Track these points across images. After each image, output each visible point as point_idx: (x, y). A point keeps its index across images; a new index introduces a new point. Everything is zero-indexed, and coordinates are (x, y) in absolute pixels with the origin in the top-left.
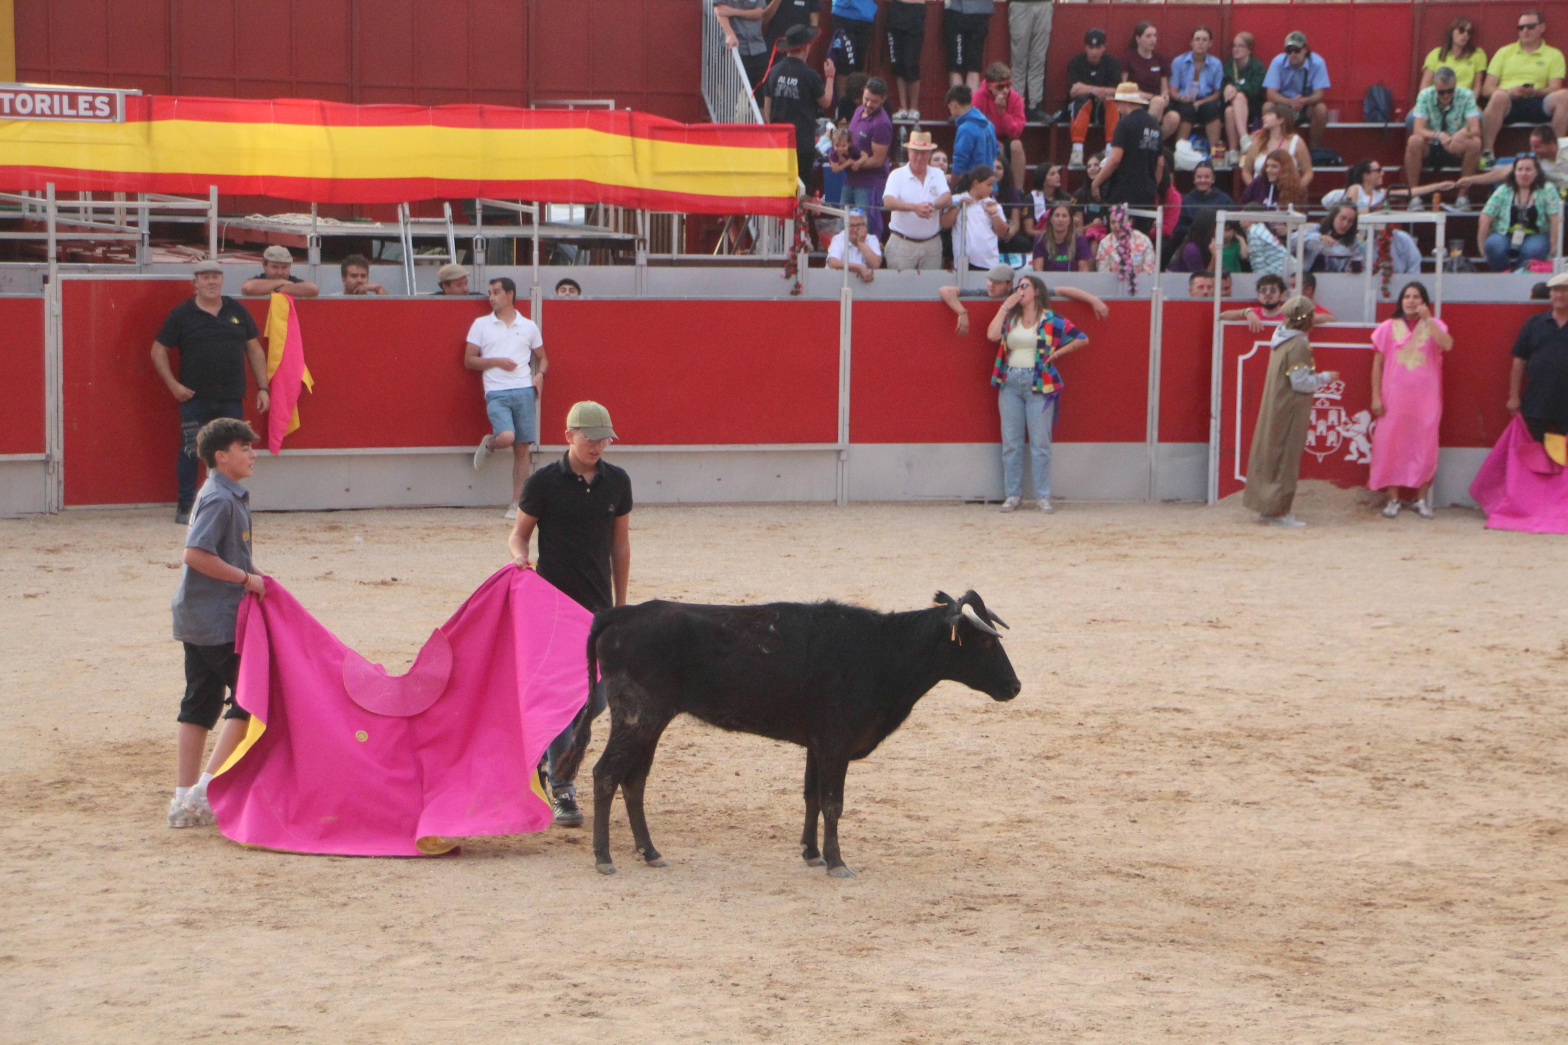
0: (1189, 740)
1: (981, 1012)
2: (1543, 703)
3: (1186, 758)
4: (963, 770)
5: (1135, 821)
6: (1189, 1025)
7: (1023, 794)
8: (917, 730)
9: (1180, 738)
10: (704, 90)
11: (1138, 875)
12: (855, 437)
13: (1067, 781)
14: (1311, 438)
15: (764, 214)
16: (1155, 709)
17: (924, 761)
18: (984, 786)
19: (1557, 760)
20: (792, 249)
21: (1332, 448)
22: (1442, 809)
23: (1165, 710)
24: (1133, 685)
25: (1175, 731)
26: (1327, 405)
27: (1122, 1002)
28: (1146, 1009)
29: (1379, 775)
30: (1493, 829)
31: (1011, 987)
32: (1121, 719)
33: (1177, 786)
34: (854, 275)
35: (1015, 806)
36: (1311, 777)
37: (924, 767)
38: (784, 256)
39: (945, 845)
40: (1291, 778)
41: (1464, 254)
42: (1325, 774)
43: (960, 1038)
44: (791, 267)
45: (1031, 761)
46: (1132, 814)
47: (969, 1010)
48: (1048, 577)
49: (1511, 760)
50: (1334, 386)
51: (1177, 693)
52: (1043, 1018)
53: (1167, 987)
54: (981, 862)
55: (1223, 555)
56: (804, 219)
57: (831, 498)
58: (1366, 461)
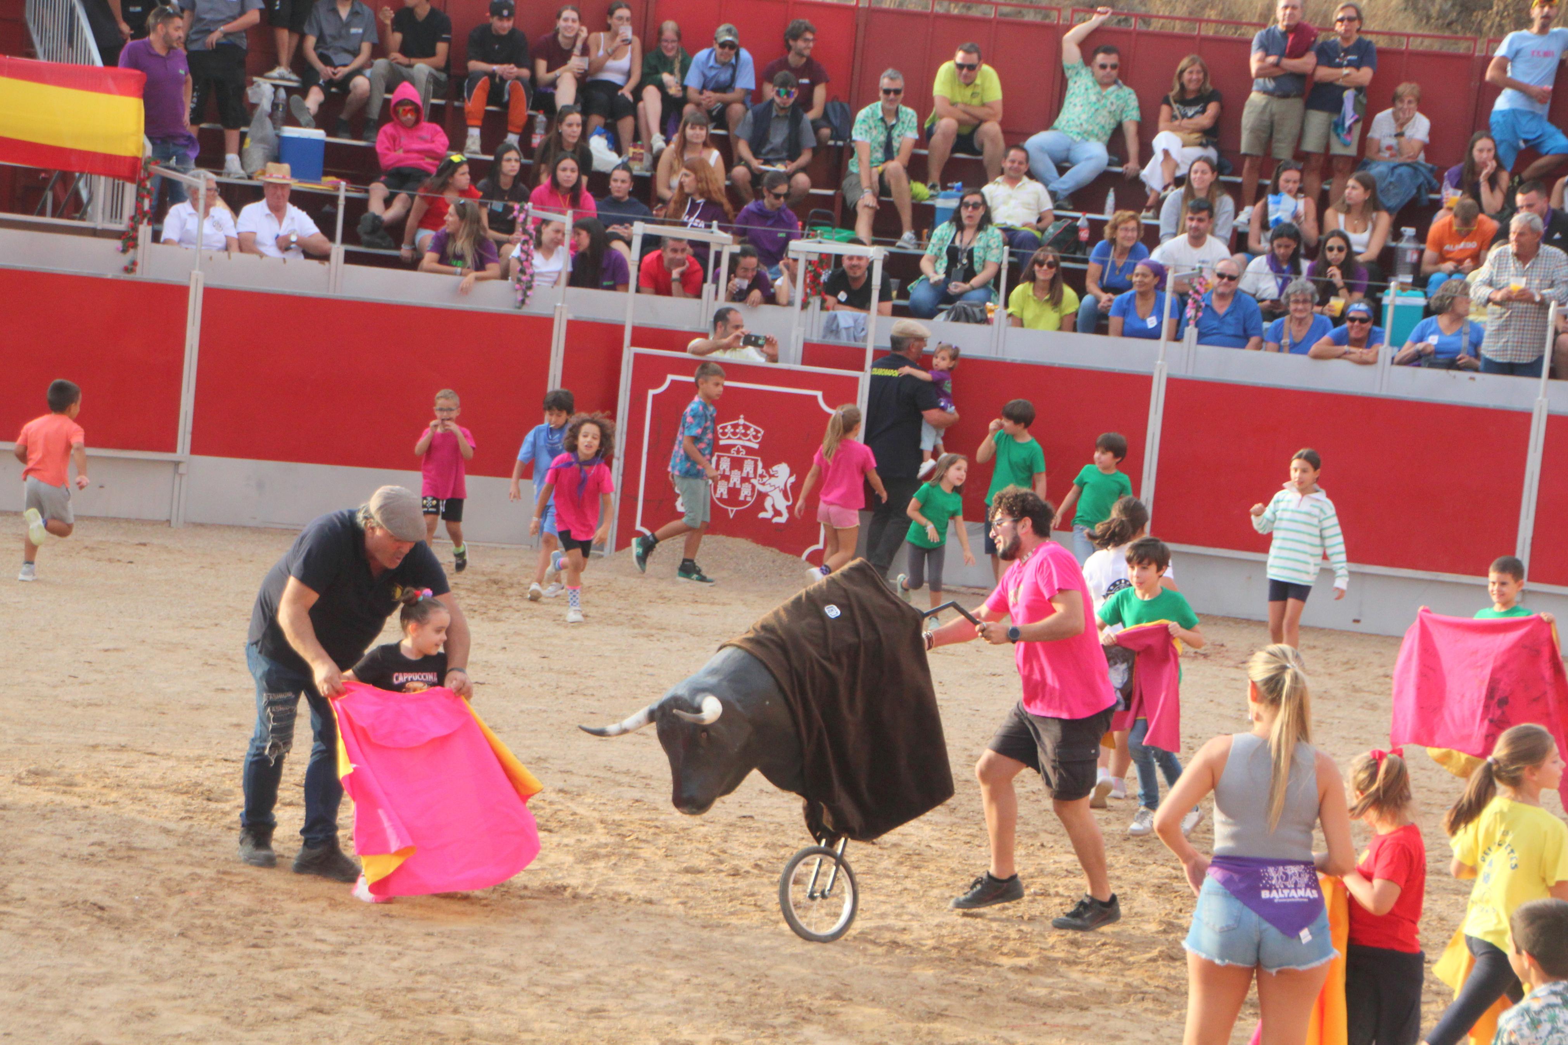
10: (29, 16)
12: (197, 449)
14: (722, 489)
15: (100, 174)
20: (132, 218)
21: (745, 502)
26: (743, 454)
38: (122, 226)
44: (129, 240)
50: (751, 432)
56: (148, 184)
57: (164, 518)
58: (782, 519)
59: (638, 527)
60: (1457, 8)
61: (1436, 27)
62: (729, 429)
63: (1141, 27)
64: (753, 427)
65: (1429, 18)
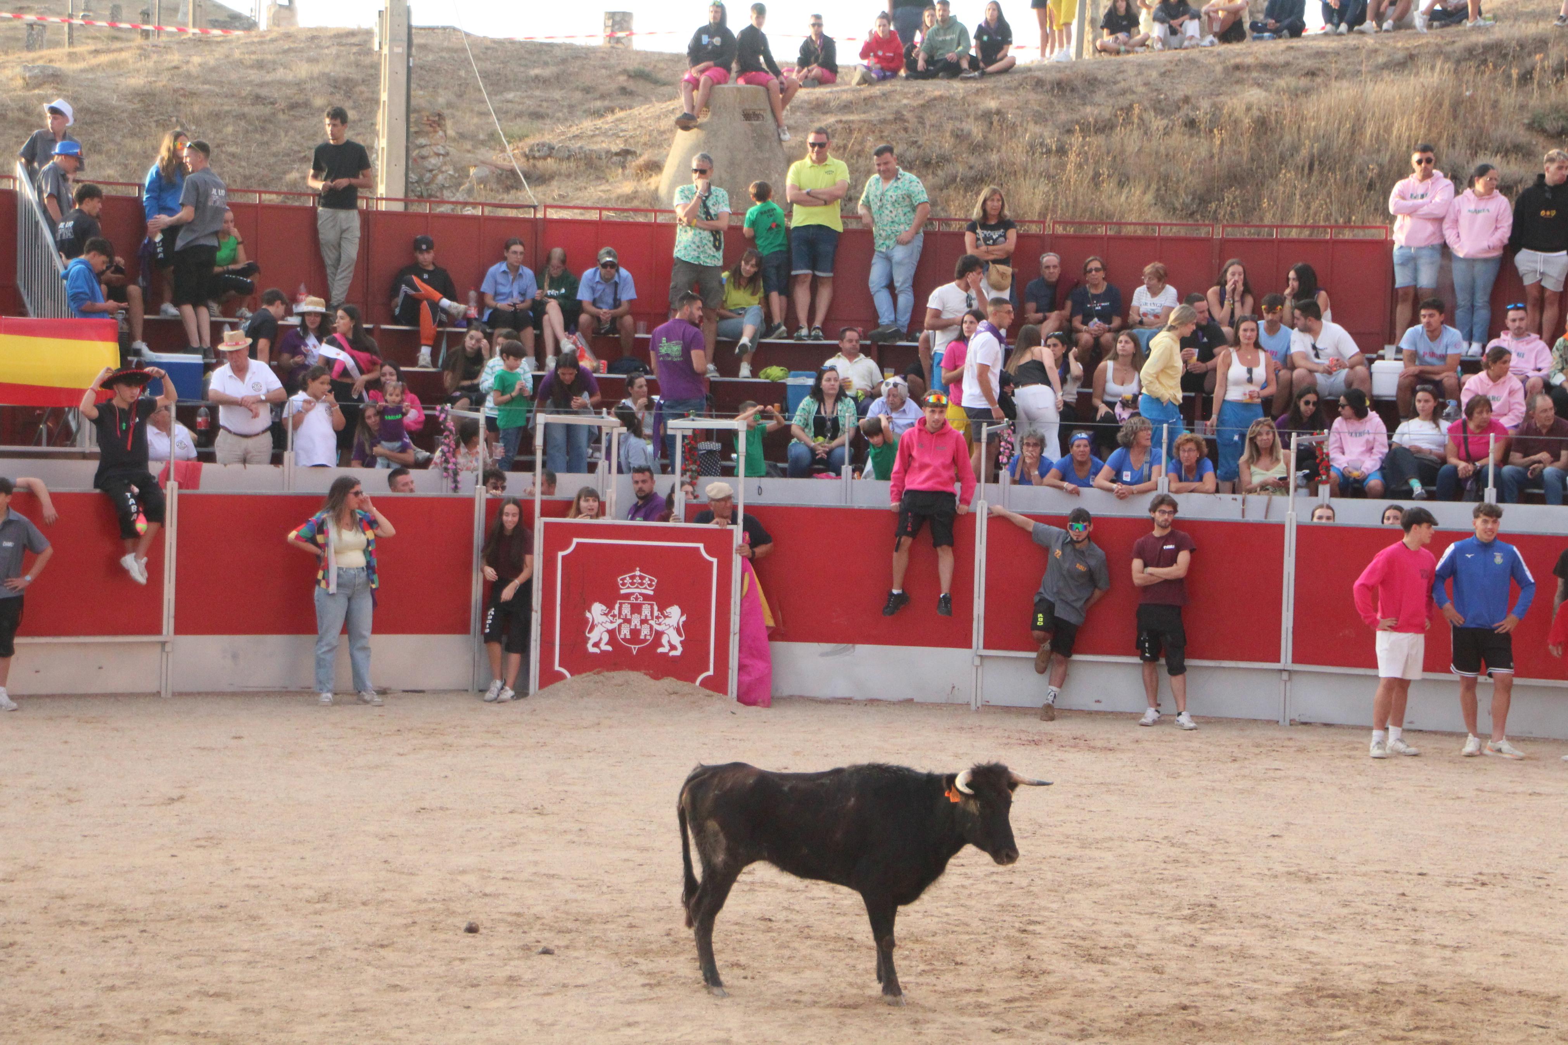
0: (519, 926)
5: (468, 1008)
8: (249, 921)
9: (510, 924)
10: (20, 283)
12: (181, 629)
14: (626, 631)
17: (258, 953)
18: (318, 977)
21: (645, 640)
24: (463, 872)
26: (641, 600)
33: (508, 970)
35: (350, 995)
37: (258, 958)
45: (365, 950)
46: (466, 1000)
48: (377, 767)
50: (646, 581)
51: (505, 879)
55: (545, 744)
57: (155, 690)
58: (677, 653)
59: (557, 667)
60: (1197, 201)
61: (1181, 218)
62: (628, 581)
63: (944, 228)
64: (648, 577)
65: (1175, 209)
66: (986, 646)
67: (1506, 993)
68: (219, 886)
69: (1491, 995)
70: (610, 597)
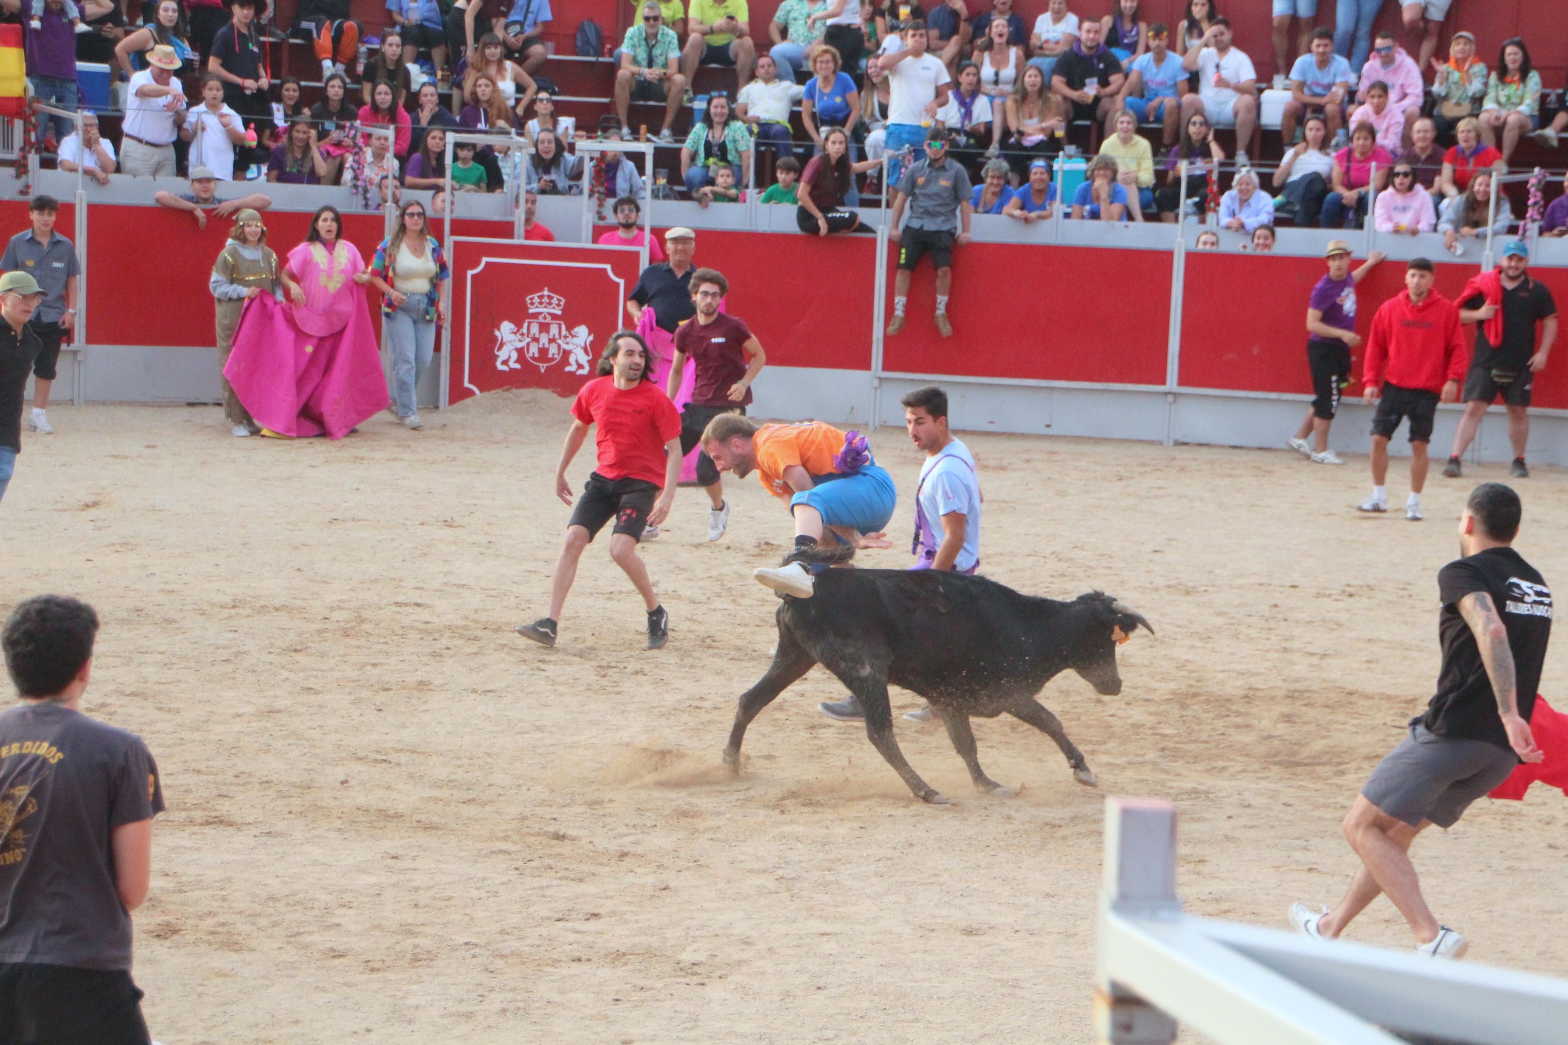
0: (430, 633)
1: (236, 894)
2: (743, 596)
3: (427, 651)
4: (213, 663)
5: (380, 710)
6: (435, 899)
7: (273, 685)
8: (165, 625)
9: (421, 631)
11: (385, 761)
12: (91, 339)
13: (314, 673)
14: (534, 349)
16: (397, 603)
17: (174, 655)
18: (234, 678)
19: (757, 647)
20: (22, 149)
21: (553, 359)
22: (659, 694)
23: (406, 605)
24: (375, 581)
25: (418, 625)
26: (549, 320)
27: (372, 880)
28: (395, 885)
29: (604, 663)
30: (703, 710)
31: (265, 870)
32: (365, 614)
33: (419, 676)
34: (88, 178)
35: (265, 697)
36: (542, 666)
37: (174, 660)
38: (15, 155)
39: (197, 736)
40: (525, 667)
41: (669, 182)
42: (556, 663)
43: (215, 920)
44: (21, 167)
45: (279, 654)
46: (378, 703)
47: (224, 893)
48: (289, 478)
49: (718, 648)
50: (555, 301)
51: (417, 588)
52: (297, 898)
53: (414, 865)
54: (233, 751)
55: (455, 459)
56: (33, 119)
58: (585, 371)
59: (467, 384)
62: (536, 300)
64: (556, 297)
66: (887, 367)
67: (1367, 697)
68: (135, 590)
69: (1354, 698)
70: (519, 316)
